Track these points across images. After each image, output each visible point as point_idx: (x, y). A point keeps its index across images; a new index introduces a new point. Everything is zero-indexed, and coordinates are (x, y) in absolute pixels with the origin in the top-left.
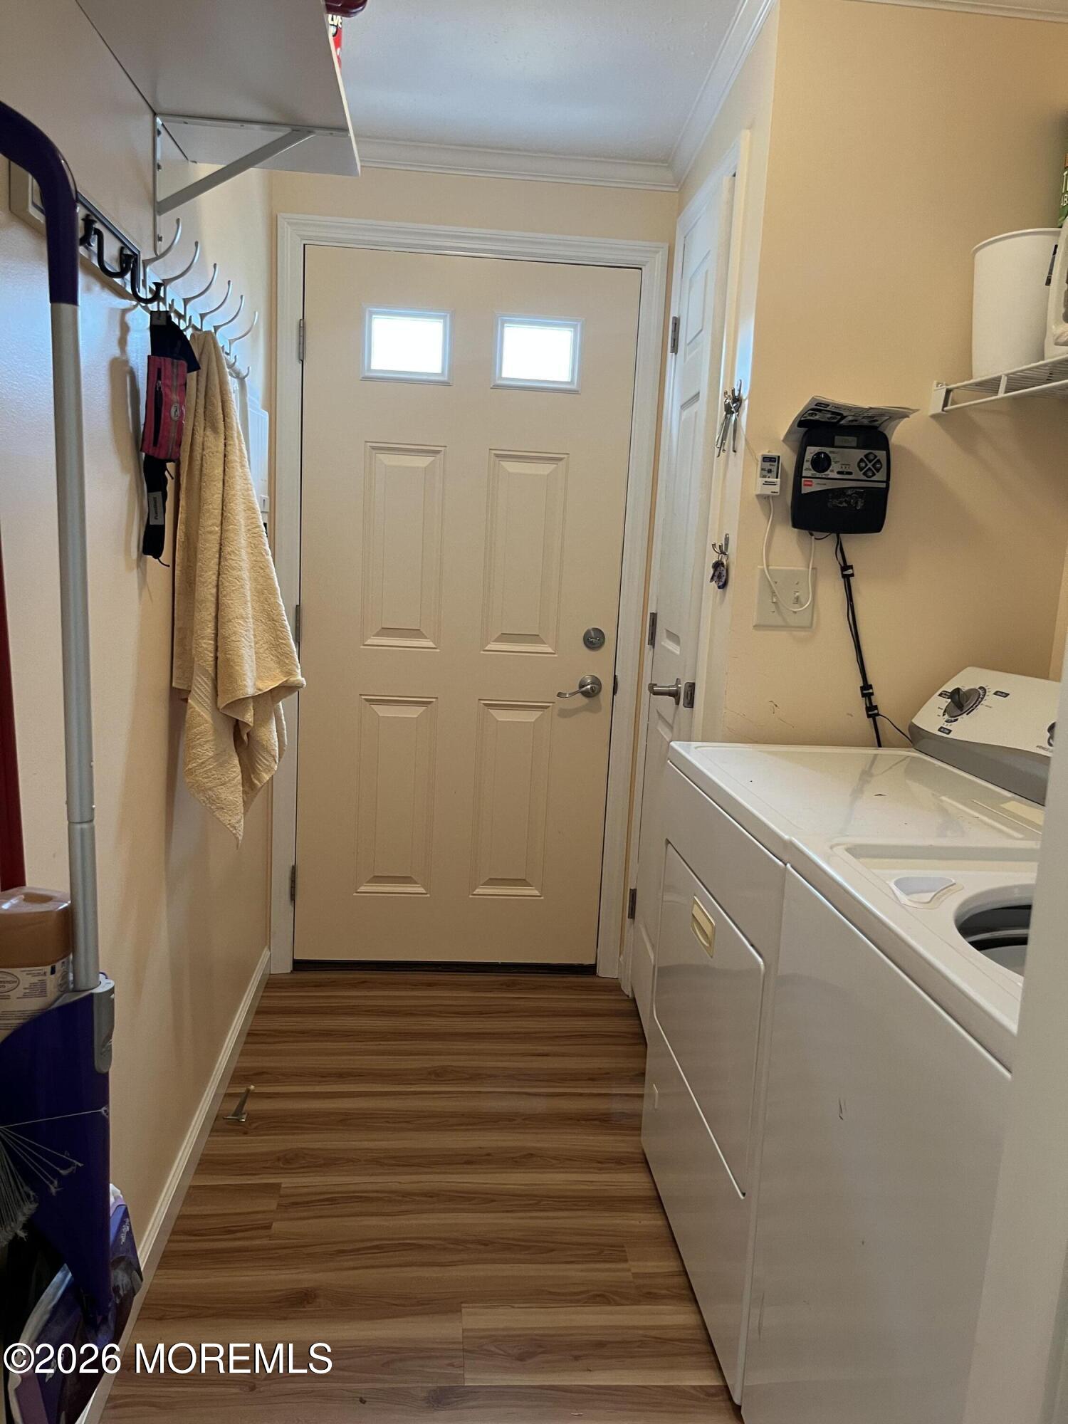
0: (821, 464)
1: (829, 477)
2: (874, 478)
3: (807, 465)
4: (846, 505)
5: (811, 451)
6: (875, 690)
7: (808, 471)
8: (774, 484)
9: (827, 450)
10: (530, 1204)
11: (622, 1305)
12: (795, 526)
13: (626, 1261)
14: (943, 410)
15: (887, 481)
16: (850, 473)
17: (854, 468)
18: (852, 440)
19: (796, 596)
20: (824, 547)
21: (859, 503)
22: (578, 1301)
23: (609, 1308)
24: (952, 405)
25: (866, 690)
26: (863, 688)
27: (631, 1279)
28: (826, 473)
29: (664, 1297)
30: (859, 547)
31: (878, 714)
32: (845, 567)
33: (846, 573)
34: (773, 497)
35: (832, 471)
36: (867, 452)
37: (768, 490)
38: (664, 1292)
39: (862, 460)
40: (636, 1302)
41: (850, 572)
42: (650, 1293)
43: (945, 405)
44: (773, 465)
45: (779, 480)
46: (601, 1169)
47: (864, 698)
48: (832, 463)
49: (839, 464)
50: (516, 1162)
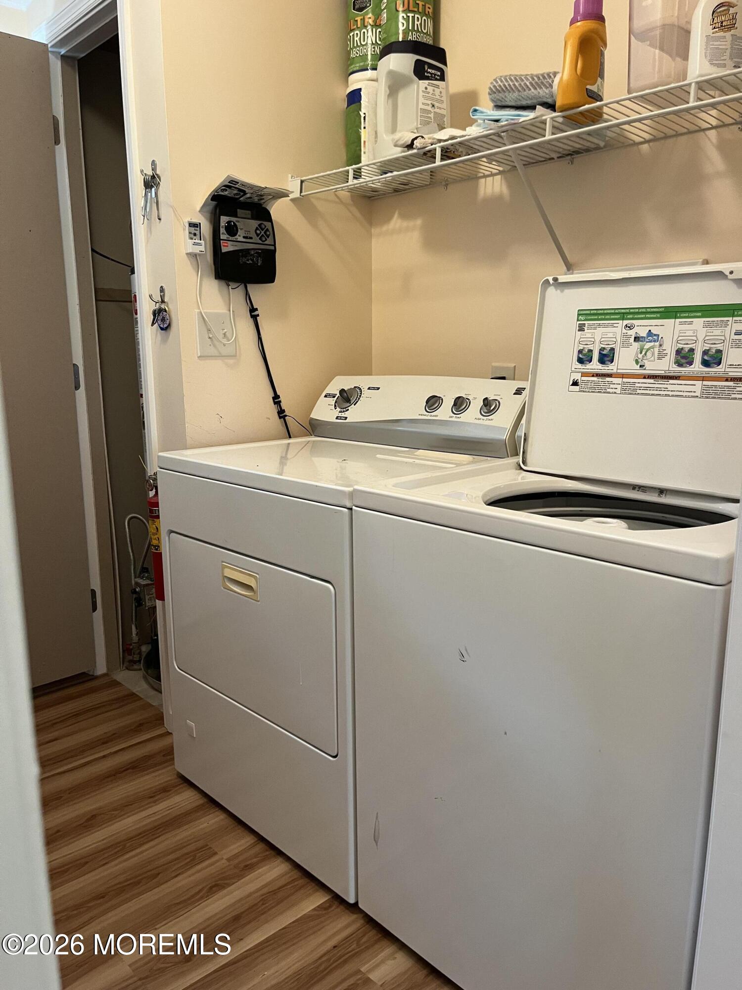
0: (232, 230)
1: (238, 240)
2: (266, 242)
3: (222, 230)
4: (251, 262)
5: (224, 220)
6: (282, 399)
7: (224, 236)
8: (199, 244)
9: (234, 219)
10: (118, 851)
11: (233, 884)
12: (216, 278)
13: (216, 853)
14: (300, 195)
15: (274, 245)
16: (251, 238)
17: (253, 235)
18: (248, 213)
19: (224, 332)
20: (237, 294)
21: (259, 260)
22: (202, 898)
23: (225, 891)
24: (305, 192)
25: (276, 399)
26: (274, 398)
27: (228, 863)
28: (236, 237)
29: (257, 863)
30: (260, 294)
31: (286, 416)
32: (253, 310)
33: (253, 314)
34: (199, 255)
35: (239, 236)
36: (260, 222)
37: (197, 249)
38: (255, 860)
39: (257, 229)
40: (240, 877)
41: (256, 313)
42: (246, 866)
43: (301, 192)
44: (197, 230)
45: (202, 241)
46: (155, 802)
47: (276, 405)
48: (239, 230)
49: (243, 231)
50: (85, 826)
